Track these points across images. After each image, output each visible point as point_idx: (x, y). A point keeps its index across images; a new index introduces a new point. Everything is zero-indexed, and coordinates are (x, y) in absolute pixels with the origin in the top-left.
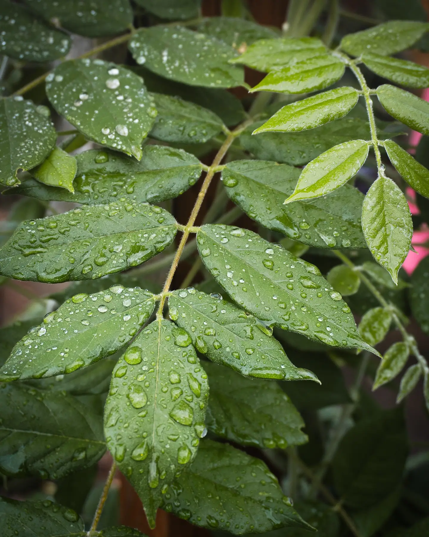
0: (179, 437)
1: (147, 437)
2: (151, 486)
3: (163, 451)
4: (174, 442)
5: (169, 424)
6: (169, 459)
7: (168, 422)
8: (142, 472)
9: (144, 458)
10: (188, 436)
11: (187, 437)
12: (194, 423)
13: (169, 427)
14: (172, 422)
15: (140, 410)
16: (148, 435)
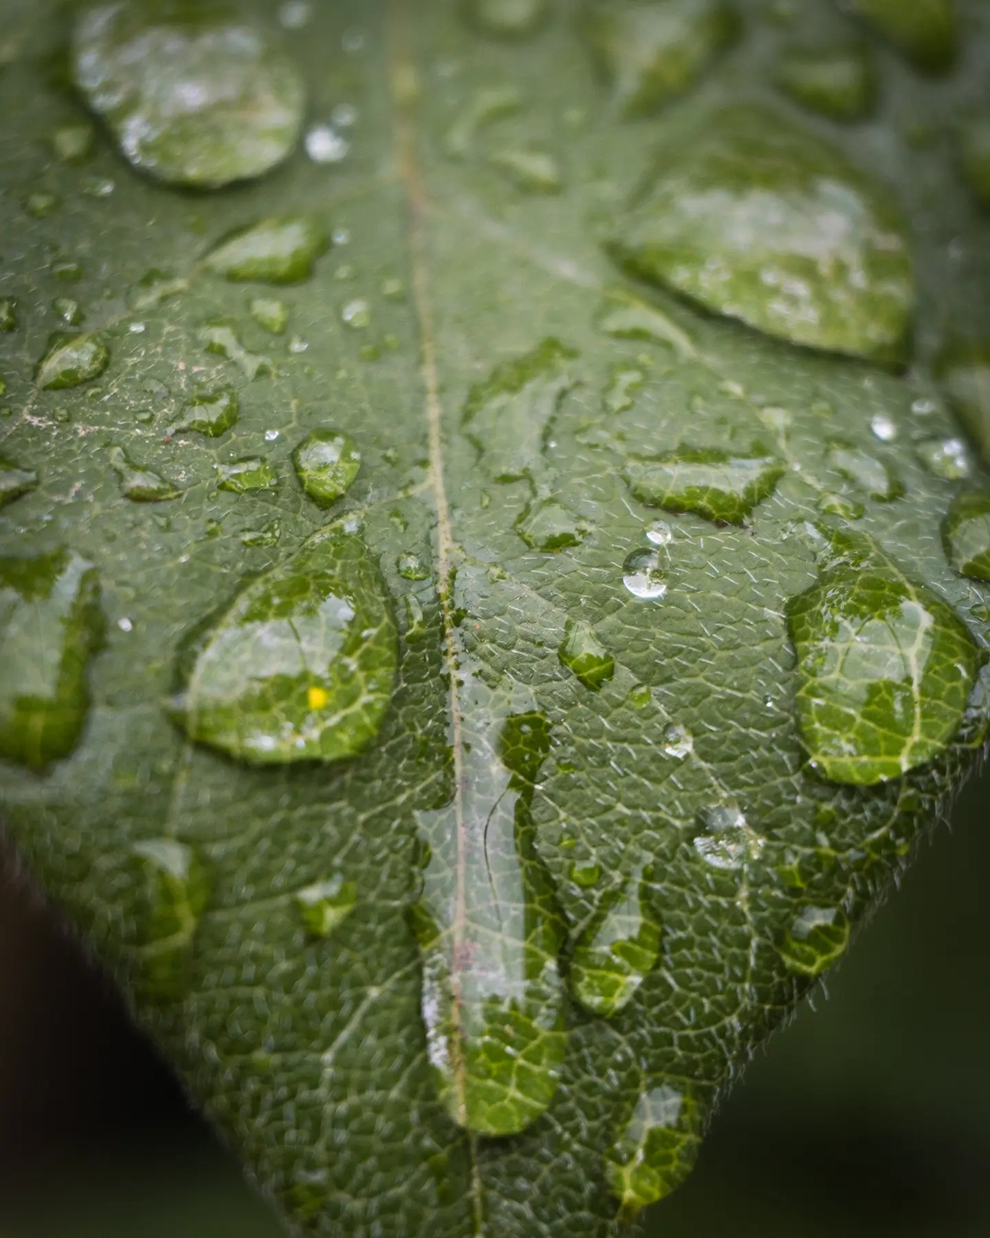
0: (773, 480)
1: (356, 491)
2: (459, 1114)
3: (587, 646)
4: (722, 537)
5: (622, 350)
6: (682, 748)
7: (613, 323)
8: (332, 917)
9: (346, 742)
10: (892, 469)
11: (880, 485)
12: (930, 341)
13: (628, 378)
14: (659, 324)
15: (235, 212)
16: (363, 472)
